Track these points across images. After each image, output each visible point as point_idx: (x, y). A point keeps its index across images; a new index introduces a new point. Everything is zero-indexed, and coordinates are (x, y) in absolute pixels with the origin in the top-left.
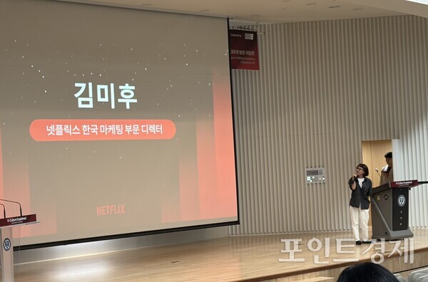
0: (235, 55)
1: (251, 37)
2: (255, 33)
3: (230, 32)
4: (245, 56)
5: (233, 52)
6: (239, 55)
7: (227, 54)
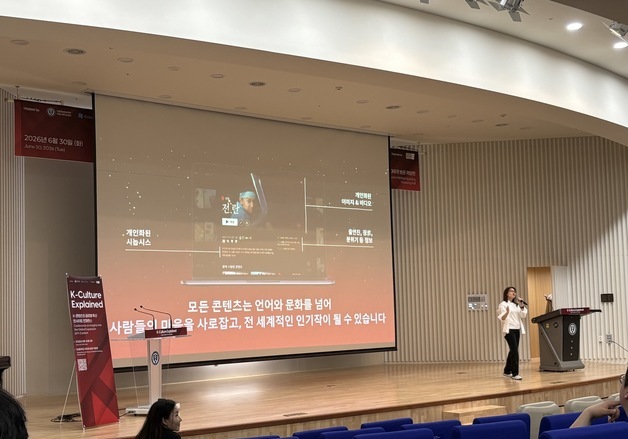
0: (396, 175)
1: (412, 157)
2: (416, 154)
3: (391, 150)
4: (406, 176)
5: (393, 171)
6: (400, 175)
7: (387, 173)
